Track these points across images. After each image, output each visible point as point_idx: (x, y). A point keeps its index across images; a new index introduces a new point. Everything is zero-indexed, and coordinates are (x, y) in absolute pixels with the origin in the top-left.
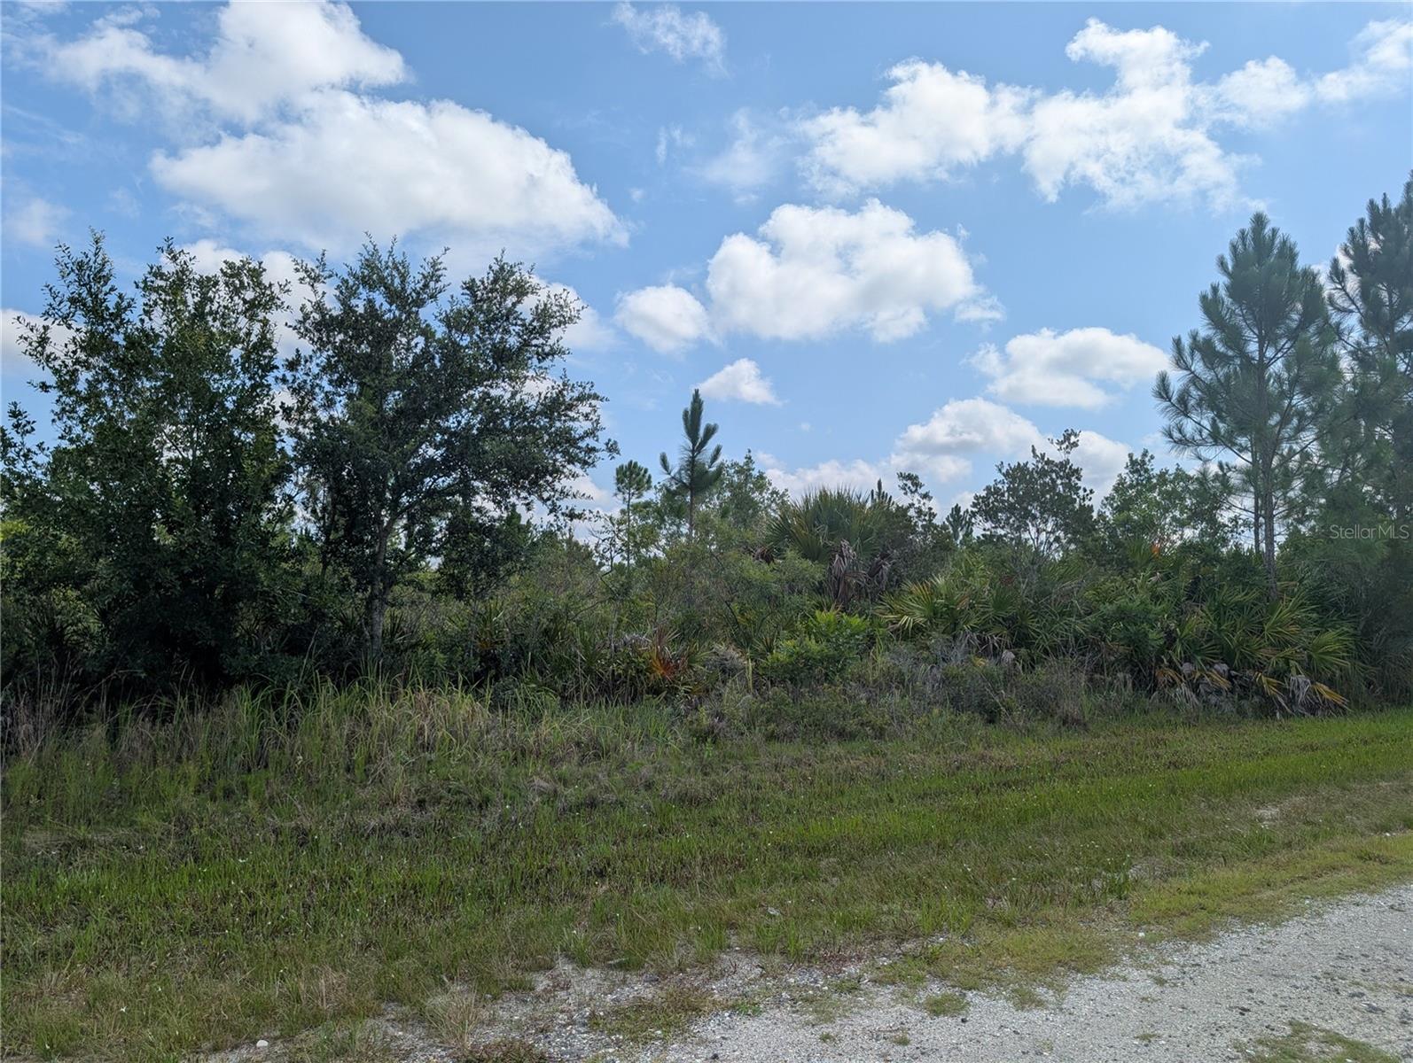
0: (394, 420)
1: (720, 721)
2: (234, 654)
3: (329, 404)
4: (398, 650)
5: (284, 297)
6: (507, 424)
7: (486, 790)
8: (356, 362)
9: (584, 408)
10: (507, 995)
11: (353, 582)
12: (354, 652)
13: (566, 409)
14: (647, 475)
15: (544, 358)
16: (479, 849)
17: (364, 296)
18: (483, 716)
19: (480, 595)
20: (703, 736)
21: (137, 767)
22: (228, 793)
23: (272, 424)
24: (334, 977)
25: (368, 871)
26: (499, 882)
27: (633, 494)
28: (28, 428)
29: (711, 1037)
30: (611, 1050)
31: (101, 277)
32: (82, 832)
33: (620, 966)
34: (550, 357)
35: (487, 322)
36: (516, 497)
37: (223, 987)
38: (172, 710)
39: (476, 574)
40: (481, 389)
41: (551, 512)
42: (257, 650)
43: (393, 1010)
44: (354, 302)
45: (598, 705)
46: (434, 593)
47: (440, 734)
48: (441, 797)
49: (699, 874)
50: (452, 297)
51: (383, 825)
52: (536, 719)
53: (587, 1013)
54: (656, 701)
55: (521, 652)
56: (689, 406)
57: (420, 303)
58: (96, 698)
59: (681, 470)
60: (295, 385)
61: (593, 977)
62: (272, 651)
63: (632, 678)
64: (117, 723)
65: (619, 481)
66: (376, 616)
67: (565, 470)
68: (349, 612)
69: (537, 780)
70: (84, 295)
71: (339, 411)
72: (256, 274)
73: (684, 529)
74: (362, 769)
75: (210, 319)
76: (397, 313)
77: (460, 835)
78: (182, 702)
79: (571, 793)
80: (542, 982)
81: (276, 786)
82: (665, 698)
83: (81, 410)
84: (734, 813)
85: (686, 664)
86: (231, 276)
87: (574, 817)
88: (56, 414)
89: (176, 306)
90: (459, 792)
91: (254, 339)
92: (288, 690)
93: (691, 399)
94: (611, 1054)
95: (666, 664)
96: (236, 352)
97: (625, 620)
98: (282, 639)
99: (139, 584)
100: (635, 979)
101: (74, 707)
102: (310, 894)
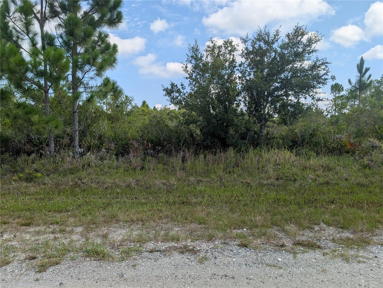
0: (267, 77)
1: (371, 162)
2: (229, 139)
3: (250, 75)
4: (269, 139)
5: (238, 48)
6: (299, 74)
7: (295, 177)
8: (256, 62)
9: (323, 67)
10: (307, 229)
11: (257, 121)
12: (257, 139)
13: (317, 68)
14: (342, 87)
15: (310, 54)
16: (294, 192)
17: (258, 44)
18: (293, 158)
19: (291, 124)
20: (365, 167)
21: (210, 165)
22: (230, 172)
23: (236, 81)
24: (260, 218)
25: (265, 194)
26: (301, 201)
27: (337, 93)
28: (184, 88)
29: (374, 251)
30: (340, 249)
31: (197, 50)
32: (200, 178)
33: (341, 228)
34: (312, 53)
35: (292, 45)
36: (301, 95)
37: (234, 216)
38: (216, 152)
39: (290, 118)
40: (291, 65)
41: (312, 99)
42: (234, 138)
43: (276, 228)
44: (255, 46)
45: (328, 156)
46: (278, 124)
47: (281, 161)
48: (283, 178)
49: (366, 207)
50: (282, 40)
51: (268, 183)
52: (309, 159)
53: (332, 237)
54: (348, 155)
55: (304, 140)
56: (359, 63)
57: (273, 43)
58: (201, 149)
59: (356, 83)
60: (241, 71)
61: (332, 229)
62: (238, 139)
63: (339, 148)
64: (205, 155)
65: (332, 89)
66: (263, 130)
67: (317, 86)
68: (256, 129)
69: (310, 175)
70: (194, 55)
71: (252, 76)
72: (231, 43)
73: (356, 103)
74: (262, 169)
75: (221, 56)
76: (267, 47)
77: (289, 188)
78: (218, 151)
79: (321, 180)
80: (317, 228)
81: (241, 172)
82: (351, 155)
83: (194, 83)
84: (378, 190)
85: (359, 144)
86: (225, 44)
87: (322, 187)
88: (189, 84)
89: (213, 54)
90: (288, 177)
91: (231, 60)
92: (242, 148)
93: (360, 60)
94: (341, 250)
95: (351, 145)
96: (227, 64)
97: (336, 131)
98: (240, 136)
99: (208, 123)
100: (346, 232)
101: (197, 151)
102: (251, 198)
